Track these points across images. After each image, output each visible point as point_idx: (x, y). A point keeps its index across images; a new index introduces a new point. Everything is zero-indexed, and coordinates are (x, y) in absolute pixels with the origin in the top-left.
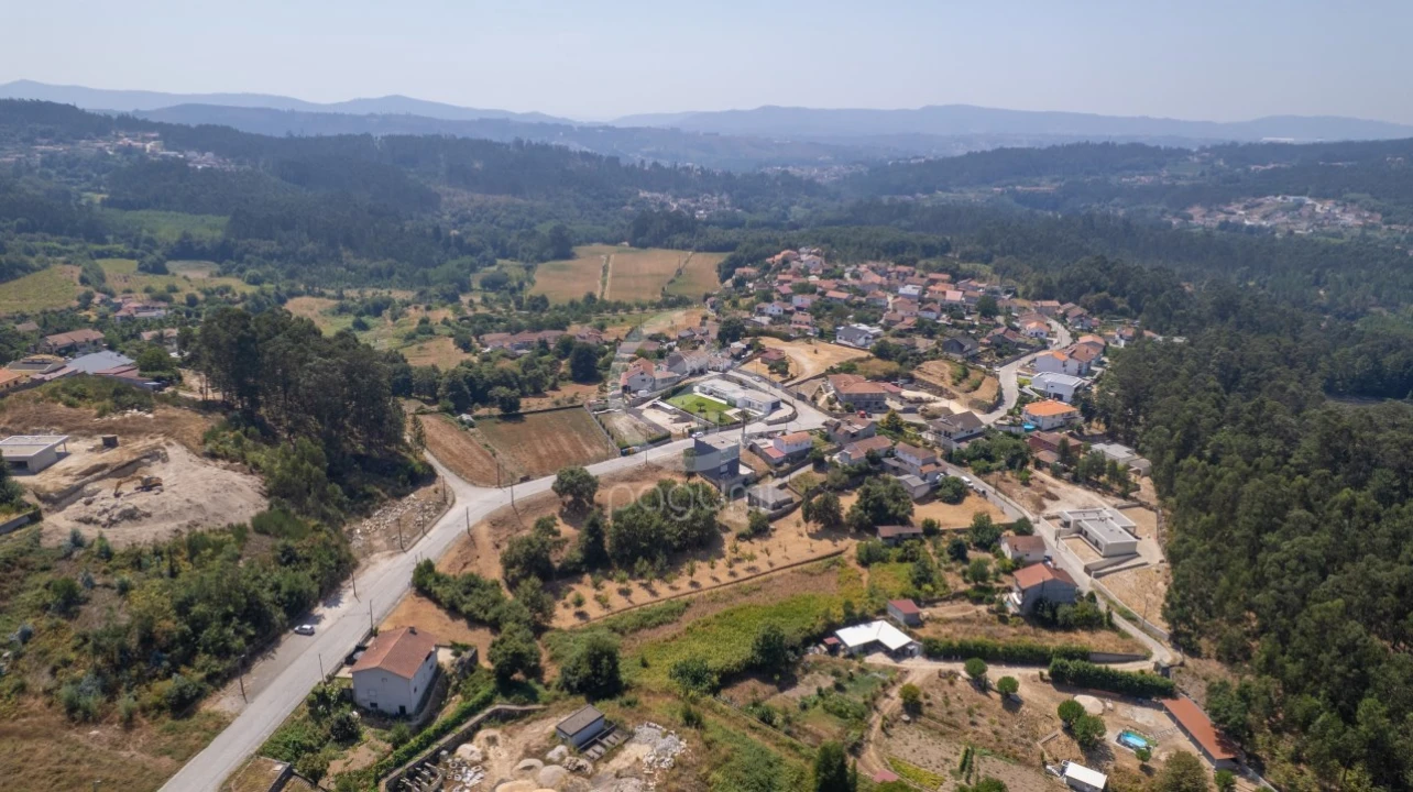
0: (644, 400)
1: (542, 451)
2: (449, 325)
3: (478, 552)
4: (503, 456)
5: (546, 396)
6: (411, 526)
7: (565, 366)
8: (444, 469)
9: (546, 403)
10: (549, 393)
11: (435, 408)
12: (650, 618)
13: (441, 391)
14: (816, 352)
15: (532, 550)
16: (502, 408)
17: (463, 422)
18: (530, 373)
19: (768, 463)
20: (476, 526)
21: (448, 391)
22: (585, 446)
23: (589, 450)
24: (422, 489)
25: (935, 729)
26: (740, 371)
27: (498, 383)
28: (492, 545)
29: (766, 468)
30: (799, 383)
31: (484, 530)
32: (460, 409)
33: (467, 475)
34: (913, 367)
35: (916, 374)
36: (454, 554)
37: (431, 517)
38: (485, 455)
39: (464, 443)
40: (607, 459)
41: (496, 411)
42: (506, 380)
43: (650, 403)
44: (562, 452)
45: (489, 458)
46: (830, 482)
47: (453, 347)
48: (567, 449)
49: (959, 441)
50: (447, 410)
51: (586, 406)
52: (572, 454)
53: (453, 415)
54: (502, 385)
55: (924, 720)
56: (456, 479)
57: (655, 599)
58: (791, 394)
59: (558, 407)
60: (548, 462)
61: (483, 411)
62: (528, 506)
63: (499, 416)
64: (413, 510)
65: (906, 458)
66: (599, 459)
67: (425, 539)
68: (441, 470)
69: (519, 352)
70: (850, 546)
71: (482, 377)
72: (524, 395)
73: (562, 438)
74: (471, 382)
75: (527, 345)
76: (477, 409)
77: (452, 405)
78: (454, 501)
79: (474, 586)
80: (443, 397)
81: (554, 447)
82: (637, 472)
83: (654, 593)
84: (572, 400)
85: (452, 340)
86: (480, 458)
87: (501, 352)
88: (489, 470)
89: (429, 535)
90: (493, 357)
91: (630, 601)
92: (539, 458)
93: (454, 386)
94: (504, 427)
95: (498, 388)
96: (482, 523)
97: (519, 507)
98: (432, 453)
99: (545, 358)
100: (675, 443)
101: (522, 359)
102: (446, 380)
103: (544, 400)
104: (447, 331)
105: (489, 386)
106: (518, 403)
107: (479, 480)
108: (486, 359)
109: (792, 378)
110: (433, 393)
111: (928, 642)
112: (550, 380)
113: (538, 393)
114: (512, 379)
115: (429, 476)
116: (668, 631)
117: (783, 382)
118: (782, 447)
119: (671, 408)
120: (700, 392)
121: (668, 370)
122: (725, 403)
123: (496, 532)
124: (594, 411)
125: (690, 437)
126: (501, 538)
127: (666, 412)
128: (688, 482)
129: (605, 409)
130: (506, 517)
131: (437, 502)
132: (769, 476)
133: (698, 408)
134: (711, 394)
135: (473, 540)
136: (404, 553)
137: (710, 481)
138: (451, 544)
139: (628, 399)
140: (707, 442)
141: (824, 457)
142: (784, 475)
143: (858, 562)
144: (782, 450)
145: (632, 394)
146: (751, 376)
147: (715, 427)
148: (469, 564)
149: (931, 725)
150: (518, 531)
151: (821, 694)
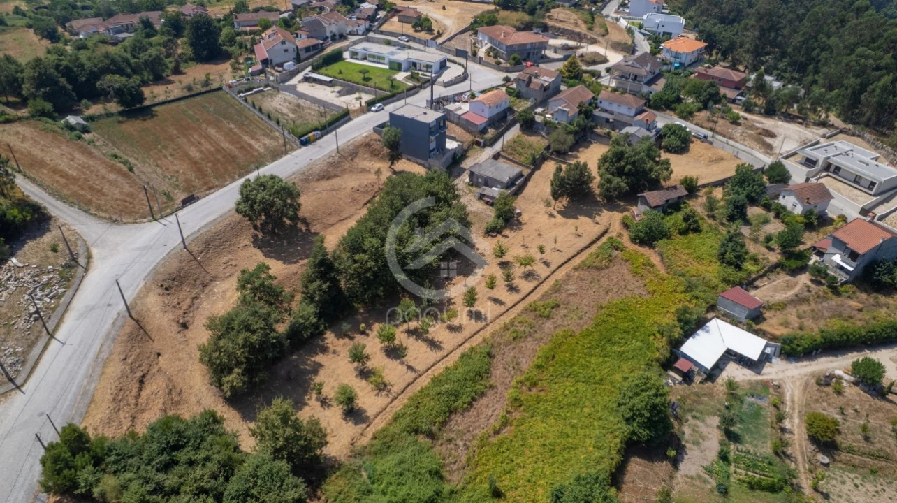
0: (293, 74)
1: (194, 153)
2: (24, 15)
3: (157, 346)
4: (146, 170)
5: (171, 82)
6: (21, 324)
7: (182, 46)
8: (59, 204)
9: (175, 90)
10: (172, 78)
11: (23, 112)
12: (456, 395)
13: (27, 88)
14: (444, 8)
15: (254, 338)
16: (121, 102)
17: (71, 128)
18: (144, 56)
19: (471, 133)
20: (139, 297)
21: (38, 87)
22: (246, 138)
23: (256, 145)
24: (30, 243)
25: (863, 466)
26: (382, 33)
27: (106, 71)
28: (175, 328)
29: (468, 138)
30: (449, 40)
31: (154, 302)
32: (63, 109)
33: (99, 208)
34: (543, 17)
35: (550, 23)
36: (115, 369)
37: (58, 297)
38: (119, 171)
39: (80, 158)
40: (286, 153)
41: (114, 107)
42: (115, 67)
43: (300, 76)
44: (219, 150)
45: (125, 175)
46: (554, 146)
47: (35, 38)
48: (226, 145)
49: (650, 83)
50: (43, 113)
51: (225, 88)
52: (236, 152)
53: (54, 119)
54: (114, 72)
55: (844, 456)
56: (83, 217)
57: (440, 354)
58: (449, 51)
59: (191, 94)
60: (208, 168)
61: (96, 109)
62: (208, 243)
63: (121, 113)
64: (20, 290)
65: (614, 108)
66: (276, 155)
67: (54, 344)
68: (54, 207)
69: (121, 36)
70: (611, 219)
71: (82, 65)
72: (145, 83)
73: (212, 131)
74: (67, 72)
75: (127, 29)
76: (87, 108)
77: (49, 106)
78: (89, 257)
79: (177, 447)
80: (34, 96)
81: (207, 146)
82: (331, 165)
83: (434, 345)
84: (207, 83)
85: (31, 31)
86: (112, 176)
87: (96, 38)
88: (130, 195)
89: (60, 335)
90: (90, 44)
91: (410, 368)
92: (194, 163)
93: (43, 80)
94: (133, 127)
95: (109, 77)
96: (147, 290)
97: (195, 249)
98: (33, 180)
99: (154, 39)
100: (357, 121)
101: (126, 43)
102: (28, 73)
103: (170, 87)
104: (24, 21)
105: (95, 76)
106: (142, 93)
107: (121, 213)
108: (81, 47)
109: (440, 35)
110: (17, 91)
111: (787, 341)
112: (170, 63)
113: (159, 79)
114: (124, 65)
115: (37, 220)
116: (491, 409)
117: (433, 39)
118: (483, 111)
119: (328, 79)
120: (352, 58)
121: (309, 37)
122: (387, 67)
123: (176, 300)
124: (239, 92)
125: (369, 110)
126: (185, 307)
127: (324, 85)
128: (390, 167)
129: (251, 89)
130: (181, 269)
131: (61, 265)
132: (475, 146)
133: (362, 76)
134: (364, 59)
135: (141, 327)
136: (18, 391)
137: (417, 163)
138: (105, 348)
139: (273, 75)
140: (406, 115)
141: (534, 118)
142: (492, 142)
143: (633, 240)
144: (482, 114)
145: (276, 68)
146: (396, 37)
147: (394, 95)
148: (148, 377)
149: (857, 462)
150: (205, 286)
151: (724, 457)
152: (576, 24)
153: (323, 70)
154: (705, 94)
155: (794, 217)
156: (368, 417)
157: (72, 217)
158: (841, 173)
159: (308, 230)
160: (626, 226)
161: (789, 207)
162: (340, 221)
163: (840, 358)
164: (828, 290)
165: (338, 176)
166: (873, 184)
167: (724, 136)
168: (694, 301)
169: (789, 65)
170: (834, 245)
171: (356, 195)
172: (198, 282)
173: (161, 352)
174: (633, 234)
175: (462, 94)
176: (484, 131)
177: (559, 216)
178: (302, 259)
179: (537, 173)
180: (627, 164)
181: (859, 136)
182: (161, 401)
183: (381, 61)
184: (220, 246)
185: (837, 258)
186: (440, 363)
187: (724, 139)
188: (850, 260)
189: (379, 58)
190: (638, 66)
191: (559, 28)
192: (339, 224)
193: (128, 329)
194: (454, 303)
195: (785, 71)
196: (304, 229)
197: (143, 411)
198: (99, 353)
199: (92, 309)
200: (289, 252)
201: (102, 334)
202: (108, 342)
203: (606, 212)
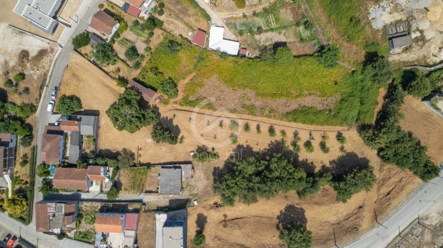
3: (374, 206)
57: (298, 130)
67: (401, 229)
83: (296, 134)
89: (398, 232)
91: (311, 135)
96: (363, 232)
97: (332, 242)
123: (357, 220)
126: (355, 216)
130: (345, 235)
135: (376, 215)
136: (420, 217)
138: (392, 214)
142: (139, 201)
148: (384, 195)
150: (339, 224)
151: (271, 30)
156: (338, 133)
159: (279, 222)
165: (237, 244)
171: (241, 225)
172: (340, 226)
173: (374, 203)
178: (297, 208)
182: (388, 182)
184: (320, 239)
193: (382, 216)
194: (271, 142)
196: (280, 225)
197: (395, 182)
198: (394, 213)
199: (383, 237)
200: (297, 216)
201: (388, 221)
202: (389, 215)
203: (162, 117)
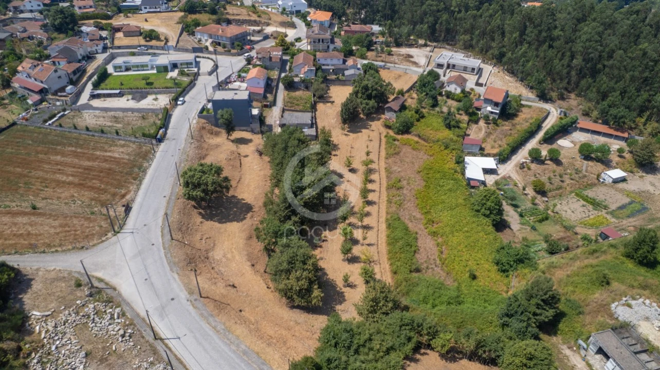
0: (78, 95)
3: (234, 307)
19: (257, 100)
25: (557, 195)
26: (121, 48)
28: (232, 290)
29: (260, 104)
30: (178, 42)
31: (200, 281)
34: (223, 13)
37: (122, 315)
38: (24, 213)
43: (86, 95)
49: (333, 42)
51: (20, 122)
55: (549, 194)
57: (375, 230)
62: (180, 230)
65: (329, 62)
67: (171, 343)
70: (377, 126)
78: (101, 280)
82: (197, 148)
83: (367, 228)
89: (165, 335)
91: (369, 245)
97: (178, 237)
100: (177, 113)
109: (168, 40)
111: (498, 155)
117: (166, 44)
118: (258, 83)
119: (117, 91)
120: (116, 72)
121: (69, 62)
122: (155, 71)
124: (46, 121)
125: (177, 105)
127: (115, 97)
128: (228, 139)
129: (54, 116)
131: (87, 296)
132: (264, 109)
133: (144, 82)
134: (127, 69)
135: (215, 300)
137: (240, 130)
138: (213, 324)
139: (58, 100)
140: (226, 98)
141: (293, 80)
142: (274, 103)
143: (398, 133)
144: (258, 86)
145: (59, 94)
146: (136, 48)
147: (184, 90)
149: (554, 195)
151: (521, 215)
152: (249, 15)
153: (103, 85)
154: (366, 42)
155: (458, 95)
157: (38, 261)
158: (456, 67)
160: (388, 127)
161: (453, 91)
162: (238, 183)
163: (518, 154)
164: (494, 125)
166: (473, 69)
167: (391, 63)
168: (453, 152)
169: (381, 17)
170: (485, 103)
172: (202, 258)
173: (241, 308)
174: (396, 130)
175: (229, 77)
176: (265, 97)
177: (351, 134)
179: (317, 113)
180: (373, 91)
181: (443, 48)
183: (145, 68)
184: (188, 229)
185: (489, 109)
186: (379, 235)
187: (393, 65)
188: (496, 107)
189: (142, 66)
190: (322, 33)
191: (239, 20)
192: (239, 185)
193: (210, 305)
195: (381, 21)
198: (214, 328)
199: (163, 308)
200: (232, 214)
201: (197, 318)
202: (211, 319)
203: (371, 123)
